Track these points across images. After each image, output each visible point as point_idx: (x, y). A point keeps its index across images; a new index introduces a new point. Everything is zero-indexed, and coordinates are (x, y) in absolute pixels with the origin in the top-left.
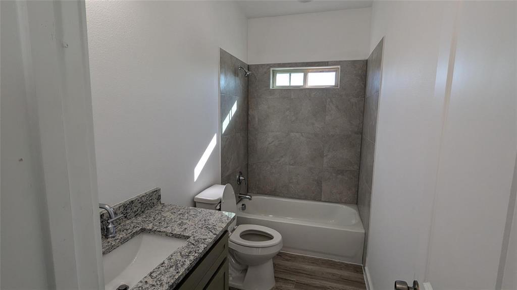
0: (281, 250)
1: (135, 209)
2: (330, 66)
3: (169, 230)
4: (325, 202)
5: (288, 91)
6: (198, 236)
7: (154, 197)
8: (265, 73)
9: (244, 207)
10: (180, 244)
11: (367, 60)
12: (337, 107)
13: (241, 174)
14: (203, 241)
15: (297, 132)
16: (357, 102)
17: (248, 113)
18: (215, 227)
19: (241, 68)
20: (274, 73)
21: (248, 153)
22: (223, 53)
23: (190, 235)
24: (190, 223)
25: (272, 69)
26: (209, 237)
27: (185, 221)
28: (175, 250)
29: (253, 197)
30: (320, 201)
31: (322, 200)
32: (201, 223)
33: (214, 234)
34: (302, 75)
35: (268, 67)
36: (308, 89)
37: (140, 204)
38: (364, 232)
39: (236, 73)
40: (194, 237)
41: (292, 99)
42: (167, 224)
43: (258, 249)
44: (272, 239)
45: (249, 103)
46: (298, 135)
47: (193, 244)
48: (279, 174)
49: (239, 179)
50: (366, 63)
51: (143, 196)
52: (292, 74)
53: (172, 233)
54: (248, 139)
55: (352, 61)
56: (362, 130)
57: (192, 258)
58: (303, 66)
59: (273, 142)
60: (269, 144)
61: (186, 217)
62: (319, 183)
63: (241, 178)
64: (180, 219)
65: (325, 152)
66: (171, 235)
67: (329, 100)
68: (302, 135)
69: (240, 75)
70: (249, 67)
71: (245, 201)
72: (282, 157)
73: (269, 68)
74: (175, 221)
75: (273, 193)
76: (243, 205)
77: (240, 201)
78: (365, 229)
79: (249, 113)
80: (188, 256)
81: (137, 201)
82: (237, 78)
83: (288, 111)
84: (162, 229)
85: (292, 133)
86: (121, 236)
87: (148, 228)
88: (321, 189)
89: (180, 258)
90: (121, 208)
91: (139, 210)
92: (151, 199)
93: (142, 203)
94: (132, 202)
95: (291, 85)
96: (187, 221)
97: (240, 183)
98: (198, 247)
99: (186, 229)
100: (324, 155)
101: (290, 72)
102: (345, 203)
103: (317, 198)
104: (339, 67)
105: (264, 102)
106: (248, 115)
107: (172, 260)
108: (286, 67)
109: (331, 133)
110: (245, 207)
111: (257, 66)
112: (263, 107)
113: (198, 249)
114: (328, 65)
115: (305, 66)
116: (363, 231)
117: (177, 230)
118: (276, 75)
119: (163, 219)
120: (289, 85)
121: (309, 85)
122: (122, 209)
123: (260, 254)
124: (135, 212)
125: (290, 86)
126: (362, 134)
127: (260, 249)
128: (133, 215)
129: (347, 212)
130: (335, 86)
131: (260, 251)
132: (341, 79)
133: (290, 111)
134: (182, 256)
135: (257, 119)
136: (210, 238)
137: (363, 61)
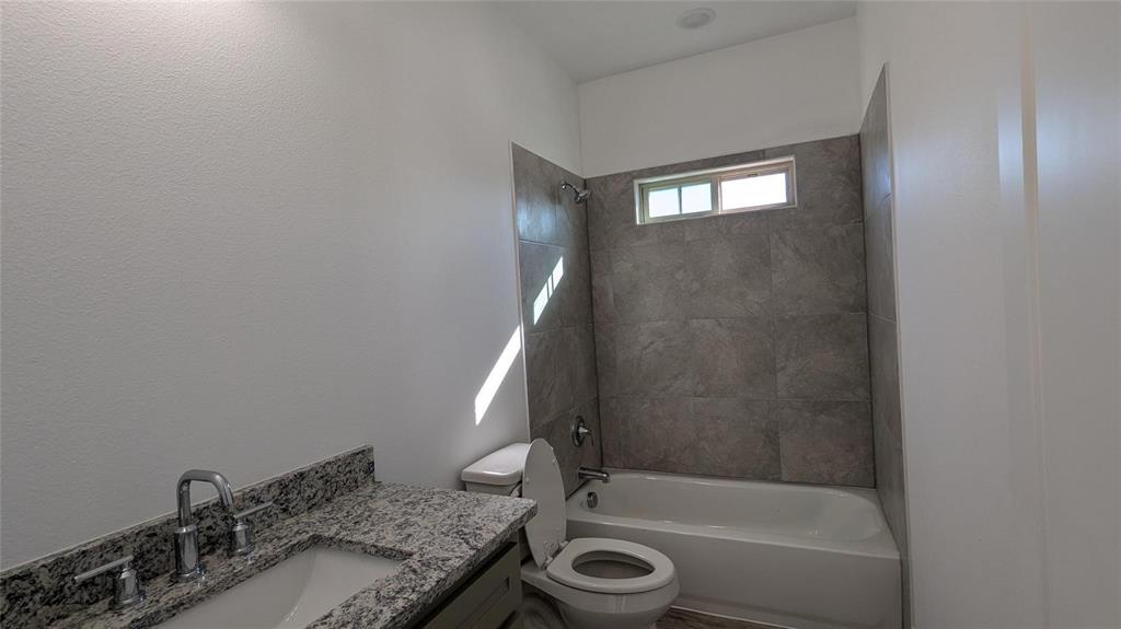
0: (673, 603)
1: (309, 492)
2: (769, 158)
3: (370, 539)
4: (789, 483)
5: (675, 227)
6: (434, 551)
7: (357, 465)
8: (623, 192)
9: (593, 501)
10: (385, 571)
11: (859, 135)
12: (797, 250)
13: (581, 421)
14: (440, 563)
15: (706, 318)
16: (844, 234)
17: (590, 282)
18: (478, 532)
19: (566, 184)
20: (644, 191)
21: (596, 373)
22: (520, 154)
23: (415, 550)
24: (425, 522)
25: (637, 182)
26: (459, 554)
27: (413, 519)
28: (367, 584)
29: (612, 477)
30: (778, 481)
31: (785, 477)
32: (449, 522)
33: (472, 548)
34: (707, 187)
35: (628, 178)
36: (723, 216)
37: (321, 482)
38: (898, 558)
39: (554, 197)
40: (422, 556)
41: (688, 243)
42: (373, 525)
43: (619, 597)
44: (651, 572)
45: (593, 261)
46: (708, 324)
47: (414, 571)
48: (671, 420)
49: (578, 433)
50: (857, 141)
51: (329, 463)
52: (683, 189)
53: (375, 546)
54: (594, 342)
55: (824, 141)
56: (867, 299)
57: (400, 604)
58: (706, 168)
59: (652, 343)
60: (645, 348)
61: (419, 510)
62: (771, 437)
63: (582, 430)
64: (405, 513)
65: (778, 361)
66: (373, 550)
67: (776, 236)
68: (720, 324)
69: (566, 200)
70: (586, 184)
71: (596, 486)
72: (676, 377)
73: (632, 181)
74: (391, 519)
75: (661, 466)
76: (590, 494)
77: (584, 484)
78: (898, 549)
79: (594, 283)
80: (394, 598)
81: (313, 473)
82: (557, 207)
83: (681, 272)
84: (357, 537)
85: (695, 321)
86: (261, 552)
87: (326, 534)
88: (778, 454)
89: (371, 603)
90: (273, 489)
91: (320, 494)
92: (350, 472)
93: (326, 479)
94: (302, 475)
95: (684, 212)
96: (418, 519)
97: (581, 443)
98: (425, 578)
99: (410, 535)
100: (778, 366)
101: (679, 184)
102: (844, 485)
103: (769, 473)
104: (792, 158)
105: (625, 257)
106: (591, 287)
107: (351, 609)
108: (669, 174)
109: (790, 313)
110: (595, 497)
111: (605, 180)
112: (624, 268)
113: (423, 581)
114: (764, 159)
115: (713, 166)
116: (895, 556)
117: (390, 539)
118: (648, 195)
119: (367, 513)
120: (678, 213)
121: (724, 208)
122: (275, 491)
123: (623, 611)
124: (309, 499)
125: (681, 215)
126: (866, 309)
127: (624, 597)
128: (303, 505)
129: (850, 507)
130: (788, 204)
131: (624, 602)
132: (798, 187)
133: (686, 271)
134: (379, 600)
135: (611, 295)
136: (458, 556)
137: (849, 138)
